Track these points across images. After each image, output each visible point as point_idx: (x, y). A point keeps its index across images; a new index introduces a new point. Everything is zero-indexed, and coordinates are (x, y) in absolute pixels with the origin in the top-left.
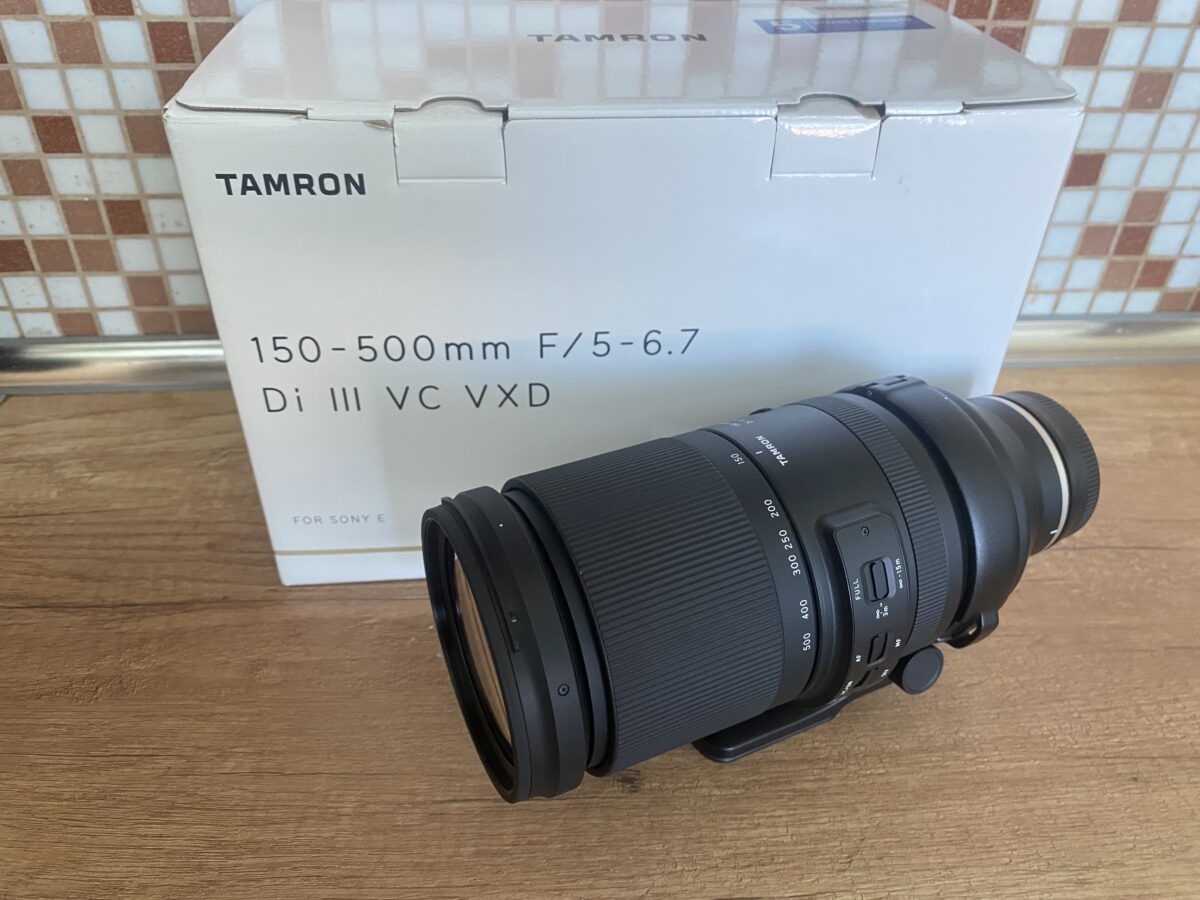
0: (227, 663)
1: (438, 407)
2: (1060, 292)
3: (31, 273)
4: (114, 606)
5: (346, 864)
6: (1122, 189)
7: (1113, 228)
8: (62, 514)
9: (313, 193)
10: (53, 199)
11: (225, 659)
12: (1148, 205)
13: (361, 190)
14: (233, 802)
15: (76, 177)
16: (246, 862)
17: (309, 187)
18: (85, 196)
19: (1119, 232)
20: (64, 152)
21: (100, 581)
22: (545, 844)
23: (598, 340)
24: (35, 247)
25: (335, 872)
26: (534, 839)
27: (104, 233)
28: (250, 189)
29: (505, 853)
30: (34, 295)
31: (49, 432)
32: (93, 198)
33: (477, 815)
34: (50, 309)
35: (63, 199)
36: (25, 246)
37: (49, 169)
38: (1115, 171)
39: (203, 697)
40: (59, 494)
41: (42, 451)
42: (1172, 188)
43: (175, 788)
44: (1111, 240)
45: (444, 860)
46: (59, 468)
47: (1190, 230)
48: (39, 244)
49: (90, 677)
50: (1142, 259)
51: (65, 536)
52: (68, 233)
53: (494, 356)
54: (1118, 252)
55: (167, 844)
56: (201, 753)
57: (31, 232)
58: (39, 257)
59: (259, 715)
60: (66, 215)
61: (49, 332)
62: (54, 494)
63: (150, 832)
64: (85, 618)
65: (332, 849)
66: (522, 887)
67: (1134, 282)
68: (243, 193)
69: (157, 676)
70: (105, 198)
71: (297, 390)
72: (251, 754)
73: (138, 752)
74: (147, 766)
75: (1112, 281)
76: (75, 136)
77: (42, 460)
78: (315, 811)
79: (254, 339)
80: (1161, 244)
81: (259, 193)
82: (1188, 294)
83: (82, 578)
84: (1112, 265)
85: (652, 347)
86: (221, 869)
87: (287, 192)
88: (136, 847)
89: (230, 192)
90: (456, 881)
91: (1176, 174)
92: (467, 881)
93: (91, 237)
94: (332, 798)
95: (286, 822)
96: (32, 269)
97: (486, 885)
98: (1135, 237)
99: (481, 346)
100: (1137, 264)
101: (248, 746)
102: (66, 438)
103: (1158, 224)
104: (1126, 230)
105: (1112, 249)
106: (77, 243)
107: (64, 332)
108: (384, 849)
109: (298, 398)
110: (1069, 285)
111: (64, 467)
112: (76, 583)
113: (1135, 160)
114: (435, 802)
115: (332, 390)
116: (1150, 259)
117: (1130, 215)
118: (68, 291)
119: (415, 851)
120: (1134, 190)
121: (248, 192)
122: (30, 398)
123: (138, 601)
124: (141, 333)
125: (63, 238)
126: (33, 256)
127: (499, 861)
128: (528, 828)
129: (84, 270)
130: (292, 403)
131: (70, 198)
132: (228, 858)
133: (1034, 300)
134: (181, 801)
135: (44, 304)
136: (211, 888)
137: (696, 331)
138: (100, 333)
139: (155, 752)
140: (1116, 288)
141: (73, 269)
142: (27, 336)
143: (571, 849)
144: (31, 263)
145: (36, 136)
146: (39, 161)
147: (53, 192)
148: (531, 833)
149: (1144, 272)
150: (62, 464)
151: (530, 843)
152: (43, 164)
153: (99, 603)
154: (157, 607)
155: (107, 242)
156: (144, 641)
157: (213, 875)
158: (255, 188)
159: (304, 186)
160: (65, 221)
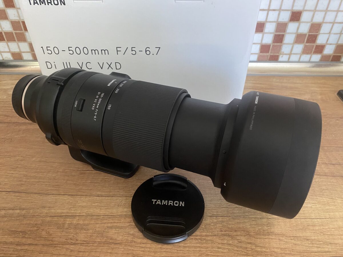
0: (39, 137)
1: (91, 68)
2: (290, 54)
3: (4, 41)
4: (14, 123)
5: (57, 182)
6: (307, 22)
7: (305, 35)
8: (6, 102)
9: (52, 5)
10: (9, 21)
11: (39, 136)
12: (316, 28)
13: (64, 4)
14: (33, 167)
15: (14, 14)
16: (32, 180)
17: (51, 3)
18: (17, 20)
19: (307, 36)
20: (11, 7)
21: (12, 117)
22: (109, 181)
23: (133, 50)
24: (5, 34)
25: (54, 184)
26: (107, 180)
27: (22, 30)
28: (36, 3)
29: (98, 183)
30: (5, 48)
31: (7, 83)
32: (19, 21)
33: (93, 174)
34: (9, 52)
35: (11, 21)
36: (2, 34)
37: (7, 12)
38: (305, 17)
39: (31, 144)
40: (6, 97)
41: (5, 87)
42: (323, 22)
43: (19, 163)
44: (305, 39)
45: (82, 183)
46: (8, 91)
47: (329, 36)
48: (6, 33)
49: (4, 138)
50: (315, 45)
51: (6, 107)
52: (13, 30)
53: (104, 54)
54: (307, 42)
55: (14, 175)
56: (27, 156)
57: (4, 30)
58: (6, 37)
59: (44, 149)
60: (12, 25)
61: (10, 58)
62: (5, 97)
63: (10, 172)
64: (6, 125)
65: (55, 179)
66: (100, 190)
67: (313, 52)
68: (34, 4)
69: (21, 139)
70: (22, 21)
71: (54, 62)
72: (39, 157)
73: (12, 155)
74: (13, 158)
75: (306, 51)
76: (13, 3)
77: (4, 90)
78: (52, 170)
79: (41, 47)
80: (321, 40)
81: (38, 4)
82: (330, 56)
83: (8, 116)
84: (305, 46)
85: (148, 53)
86: (25, 182)
87: (45, 4)
88: (6, 175)
89: (31, 4)
90: (84, 188)
91: (324, 18)
92: (86, 188)
93: (19, 32)
94: (57, 168)
95: (44, 172)
96: (5, 40)
97: (91, 189)
98: (312, 38)
99: (101, 51)
100: (313, 46)
101: (39, 155)
102: (11, 85)
103: (319, 34)
104: (309, 35)
105: (305, 41)
106: (15, 33)
107: (14, 58)
108: (67, 180)
109: (55, 65)
110: (293, 52)
111: (9, 91)
112: (6, 117)
113: (311, 14)
114: (83, 170)
115: (63, 63)
116: (317, 44)
117: (310, 31)
118: (14, 46)
119: (75, 181)
120: (311, 23)
121: (35, 4)
122: (4, 75)
123: (20, 122)
124: (34, 59)
125: (12, 32)
126: (5, 37)
127: (96, 184)
128: (106, 177)
129: (18, 41)
130: (54, 66)
131: (13, 21)
132: (28, 179)
133: (282, 56)
134: (20, 166)
135: (8, 51)
136: (22, 185)
137: (160, 48)
138: (23, 59)
139: (16, 155)
140: (307, 53)
141: (15, 41)
142: (4, 59)
143: (116, 183)
144: (4, 39)
145: (4, 3)
146: (4, 10)
147: (8, 18)
148: (106, 179)
149: (315, 49)
150: (9, 90)
151: (105, 181)
152: (6, 11)
153: (10, 122)
154: (25, 124)
155: (23, 33)
156: (19, 131)
157: (23, 183)
158: (37, 3)
159: (49, 3)
160: (12, 27)
